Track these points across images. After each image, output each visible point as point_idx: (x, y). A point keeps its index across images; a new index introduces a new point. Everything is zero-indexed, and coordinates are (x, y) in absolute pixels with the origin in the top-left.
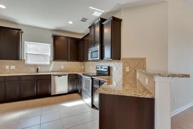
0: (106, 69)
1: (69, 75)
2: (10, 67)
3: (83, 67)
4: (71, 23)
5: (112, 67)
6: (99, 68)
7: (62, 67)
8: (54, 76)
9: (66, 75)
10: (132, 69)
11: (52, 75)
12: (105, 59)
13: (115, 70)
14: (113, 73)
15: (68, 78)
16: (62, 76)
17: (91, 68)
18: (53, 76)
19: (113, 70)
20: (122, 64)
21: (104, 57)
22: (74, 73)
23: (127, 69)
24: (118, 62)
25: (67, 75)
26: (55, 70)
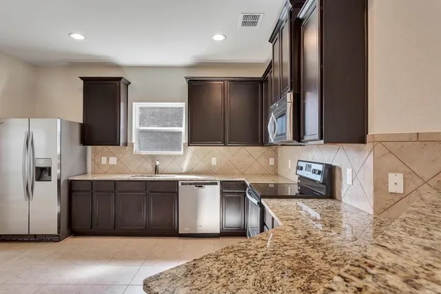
0: (319, 173)
1: (224, 185)
2: (108, 160)
3: (272, 161)
4: (219, 37)
5: (340, 169)
6: (304, 168)
7: (214, 161)
8: (186, 184)
9: (216, 184)
10: (419, 182)
11: (180, 183)
12: (306, 138)
13: (349, 182)
14: (343, 192)
15: (222, 193)
16: (206, 186)
17: (290, 167)
18: (182, 184)
19: (344, 181)
20: (370, 161)
21: (304, 134)
22: (238, 179)
23: (396, 183)
24: (359, 150)
25: (219, 183)
26: (196, 169)
